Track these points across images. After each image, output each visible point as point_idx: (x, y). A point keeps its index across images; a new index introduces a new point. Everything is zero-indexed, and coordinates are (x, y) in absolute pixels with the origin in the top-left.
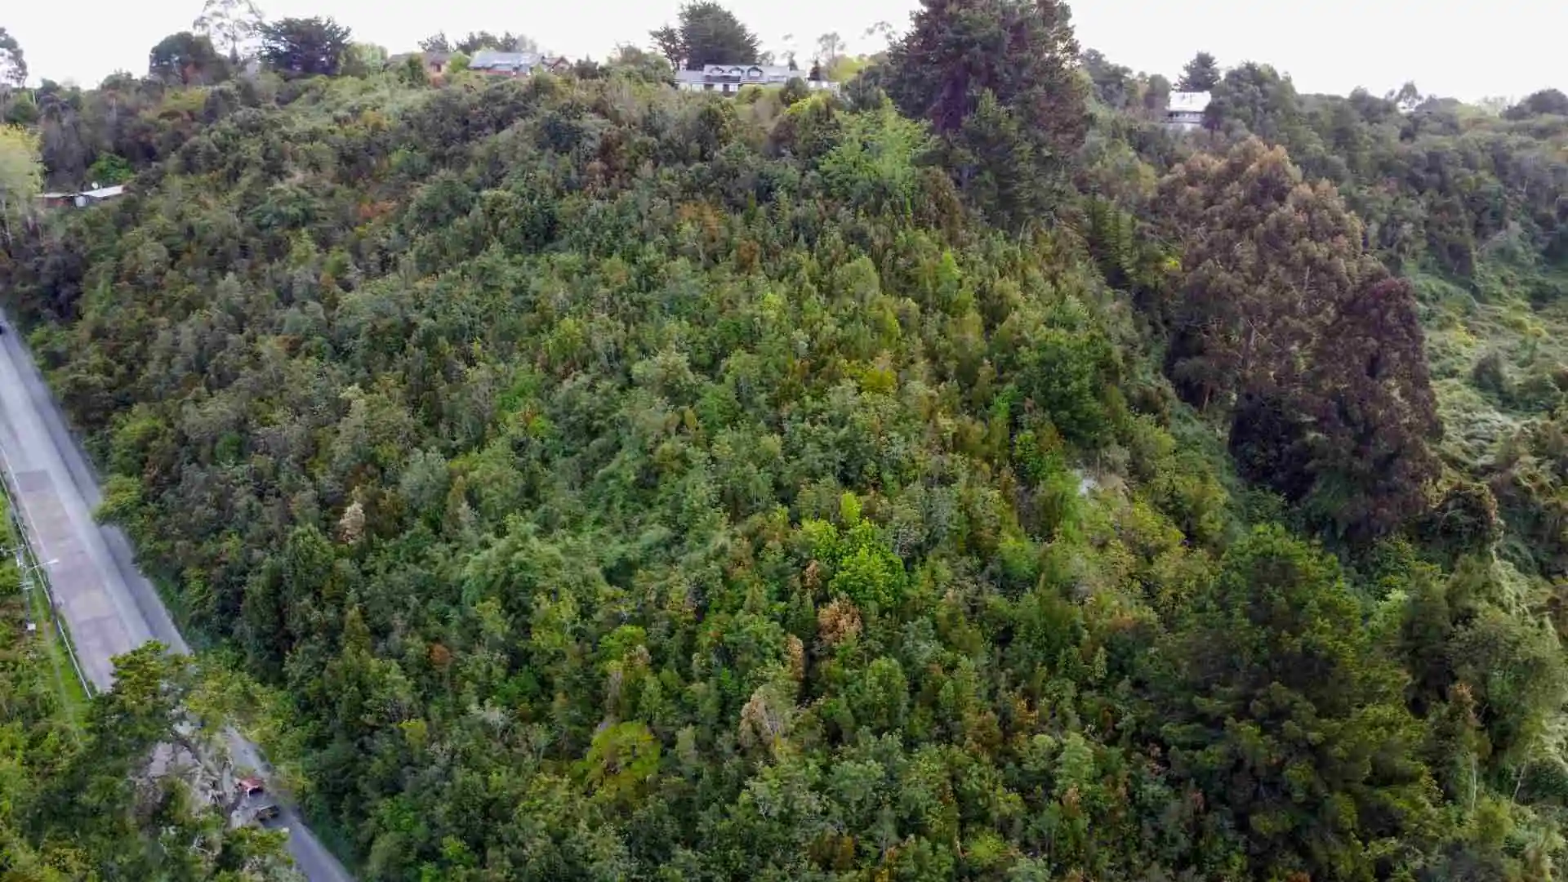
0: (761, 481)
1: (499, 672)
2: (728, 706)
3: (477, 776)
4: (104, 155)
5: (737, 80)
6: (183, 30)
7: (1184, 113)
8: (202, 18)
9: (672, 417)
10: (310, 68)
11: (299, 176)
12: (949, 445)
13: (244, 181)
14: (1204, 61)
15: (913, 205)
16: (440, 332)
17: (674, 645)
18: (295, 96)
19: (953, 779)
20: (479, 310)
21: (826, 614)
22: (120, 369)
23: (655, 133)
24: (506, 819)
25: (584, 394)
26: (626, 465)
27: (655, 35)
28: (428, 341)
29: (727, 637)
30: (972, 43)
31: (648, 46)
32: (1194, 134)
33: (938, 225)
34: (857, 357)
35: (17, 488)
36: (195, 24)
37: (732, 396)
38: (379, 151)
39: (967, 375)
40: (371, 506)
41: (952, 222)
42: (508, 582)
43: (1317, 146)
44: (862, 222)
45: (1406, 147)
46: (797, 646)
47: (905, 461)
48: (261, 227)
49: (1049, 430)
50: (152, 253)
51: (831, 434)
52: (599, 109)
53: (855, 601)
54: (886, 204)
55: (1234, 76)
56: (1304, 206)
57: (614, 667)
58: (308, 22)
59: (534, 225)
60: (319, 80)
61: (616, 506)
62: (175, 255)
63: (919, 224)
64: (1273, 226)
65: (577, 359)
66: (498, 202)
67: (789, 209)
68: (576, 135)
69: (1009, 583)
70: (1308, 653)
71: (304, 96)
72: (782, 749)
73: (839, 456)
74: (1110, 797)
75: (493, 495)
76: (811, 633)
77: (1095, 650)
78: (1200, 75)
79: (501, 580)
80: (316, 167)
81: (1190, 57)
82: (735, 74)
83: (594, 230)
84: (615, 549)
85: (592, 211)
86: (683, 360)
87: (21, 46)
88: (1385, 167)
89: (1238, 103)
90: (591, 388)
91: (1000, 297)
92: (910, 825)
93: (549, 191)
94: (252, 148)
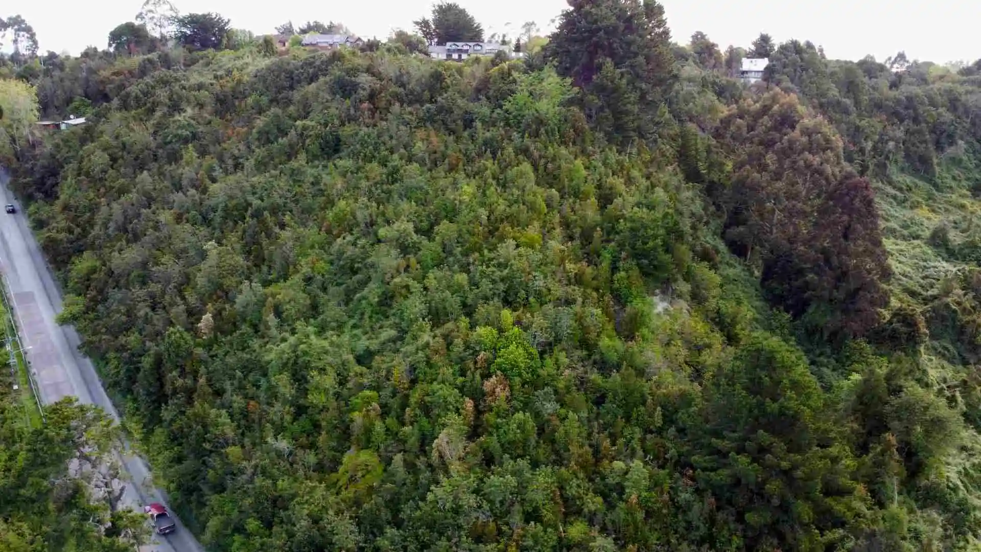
0: (454, 302)
1: (288, 418)
2: (425, 440)
3: (270, 482)
4: (77, 98)
5: (466, 51)
6: (129, 21)
7: (751, 72)
8: (141, 14)
9: (402, 262)
10: (205, 45)
11: (190, 111)
12: (573, 280)
13: (158, 114)
14: (765, 39)
15: (559, 131)
16: (265, 209)
17: (395, 403)
18: (194, 62)
19: (561, 488)
20: (289, 195)
21: (488, 385)
22: (78, 230)
23: (403, 85)
24: (286, 509)
25: (351, 248)
26: (372, 292)
27: (417, 23)
28: (257, 214)
29: (427, 399)
30: (599, 29)
31: (412, 30)
32: (756, 85)
33: (574, 143)
34: (518, 225)
35: (14, 303)
36: (137, 17)
37: (440, 249)
38: (241, 96)
39: (586, 237)
40: (217, 315)
41: (583, 141)
42: (295, 363)
43: (834, 92)
44: (527, 141)
45: (893, 93)
46: (469, 404)
47: (544, 290)
48: (166, 144)
49: (635, 272)
50: (99, 159)
51: (498, 273)
52: (369, 70)
53: (506, 377)
54: (542, 130)
55: (783, 48)
56: (807, 132)
57: (356, 415)
58: (204, 16)
59: (327, 142)
60: (211, 51)
61: (366, 316)
62: (114, 159)
63: (564, 143)
64: (786, 144)
65: (347, 225)
66: (305, 128)
67: (483, 133)
68: (355, 87)
69: (604, 367)
70: (782, 413)
71: (201, 61)
72: (455, 467)
73: (502, 287)
74: (659, 500)
75: (290, 310)
76: (478, 396)
77: (655, 409)
78: (763, 48)
79: (291, 361)
80: (201, 106)
81: (756, 37)
82: (466, 48)
83: (362, 145)
84: (363, 344)
85: (362, 133)
86: (411, 226)
87: (35, 30)
88: (878, 106)
89: (785, 66)
90: (354, 244)
91: (611, 189)
92: (533, 515)
93: (337, 122)
94: (162, 94)
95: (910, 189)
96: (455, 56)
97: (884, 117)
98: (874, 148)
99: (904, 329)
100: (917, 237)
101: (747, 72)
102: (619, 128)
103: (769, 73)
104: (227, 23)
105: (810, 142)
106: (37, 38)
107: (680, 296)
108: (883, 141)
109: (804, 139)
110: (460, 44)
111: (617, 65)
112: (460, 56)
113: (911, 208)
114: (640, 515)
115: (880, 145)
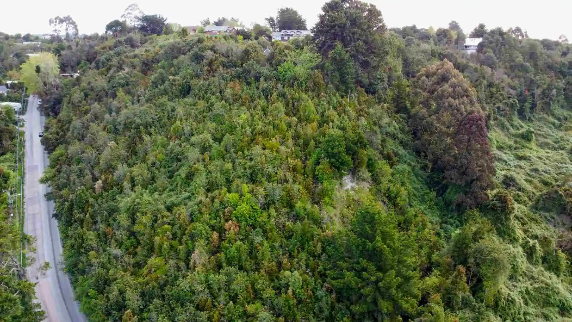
0: (220, 179)
1: (125, 238)
2: (189, 253)
3: (105, 271)
4: (83, 61)
5: (292, 35)
6: (116, 19)
7: (471, 46)
8: (124, 15)
9: (201, 157)
10: (153, 32)
11: (127, 70)
12: (291, 169)
13: (111, 71)
14: (482, 26)
15: (306, 83)
16: (141, 125)
17: (179, 232)
18: (146, 41)
19: (253, 284)
20: (156, 117)
21: (227, 226)
22: (61, 133)
23: (228, 57)
24: (109, 286)
25: (178, 147)
26: (183, 172)
27: (266, 19)
28: (137, 128)
29: (193, 231)
31: (264, 24)
33: (314, 91)
34: (268, 137)
35: (27, 171)
36: (122, 17)
37: (223, 149)
38: (156, 61)
39: (306, 145)
40: (105, 182)
41: (319, 90)
42: (134, 209)
43: (520, 59)
44: (286, 89)
45: (563, 60)
46: (215, 235)
47: (273, 174)
48: (113, 87)
49: (327, 166)
50: (77, 95)
51: (249, 164)
52: (212, 49)
53: (239, 222)
54: (296, 83)
55: (493, 32)
56: (454, 86)
57: (157, 239)
58: (153, 16)
59: (183, 88)
60: (155, 35)
61: (179, 185)
62: (86, 95)
63: (306, 91)
64: (440, 92)
65: (179, 135)
66: (174, 80)
67: (263, 84)
68: (202, 58)
69: (297, 218)
70: (374, 249)
71: (149, 41)
72: (199, 268)
73: (248, 172)
74: (303, 294)
75: (138, 179)
76: (222, 232)
77: (317, 243)
78: (479, 32)
79: (132, 207)
80: (134, 67)
81: (477, 26)
82: (292, 33)
83: (199, 90)
84: (169, 201)
85: (200, 83)
86: (209, 136)
87: (77, 24)
88: (550, 67)
89: (491, 42)
90: (180, 146)
91: (328, 117)
92: (234, 298)
93: (189, 77)
95: (566, 119)
96: (286, 38)
97: (553, 74)
98: (543, 93)
99: (499, 205)
100: (563, 149)
101: (468, 46)
102: (343, 82)
103: (481, 47)
104: (166, 19)
105: (454, 92)
106: (78, 28)
107: (364, 180)
108: (550, 88)
109: (450, 90)
110: (289, 31)
111: (345, 46)
112: (289, 38)
113: (566, 130)
114: (293, 302)
115: (547, 91)
